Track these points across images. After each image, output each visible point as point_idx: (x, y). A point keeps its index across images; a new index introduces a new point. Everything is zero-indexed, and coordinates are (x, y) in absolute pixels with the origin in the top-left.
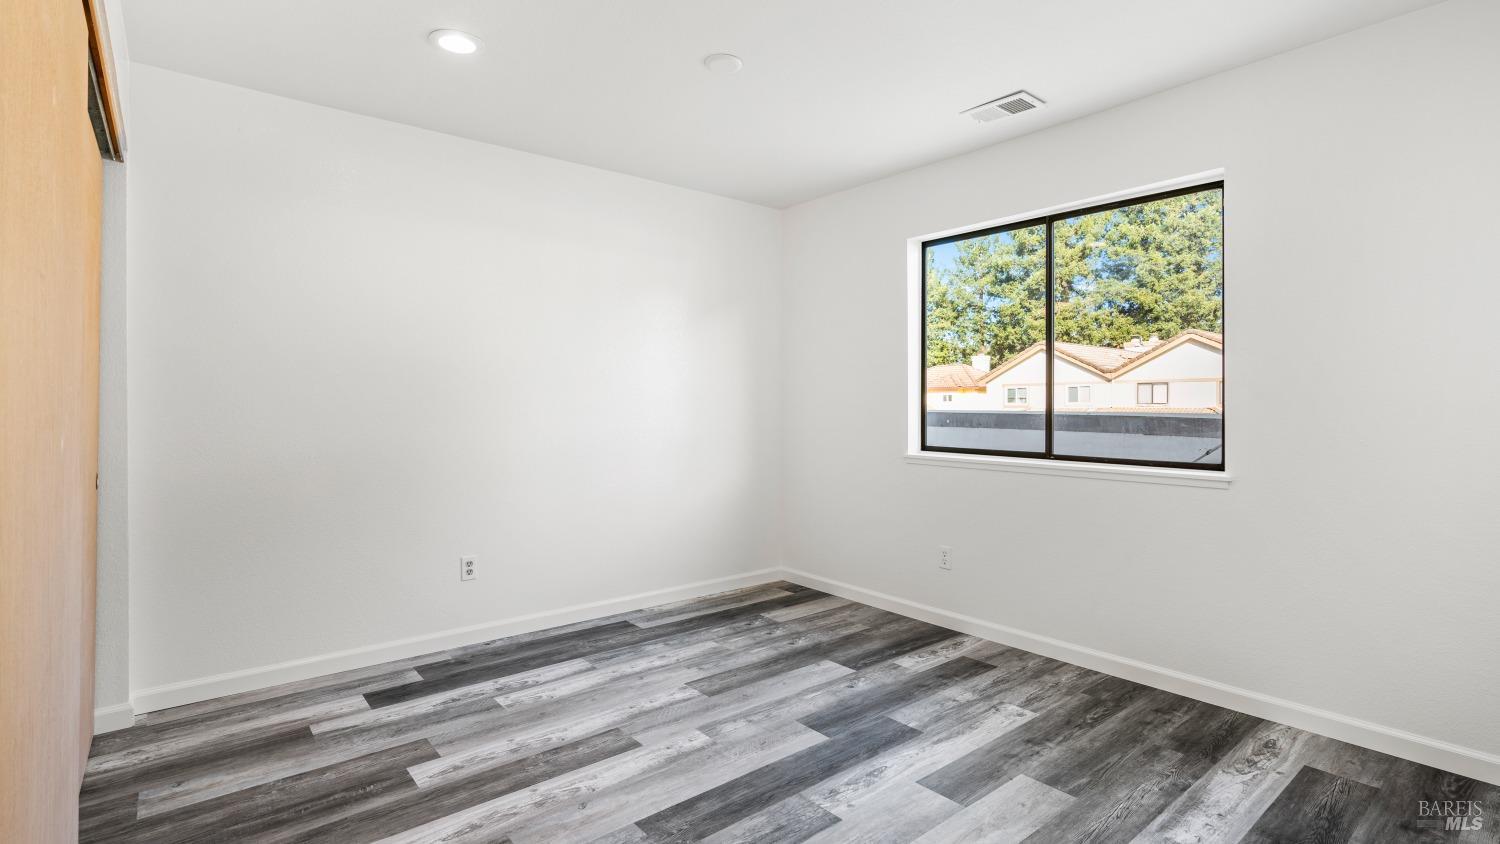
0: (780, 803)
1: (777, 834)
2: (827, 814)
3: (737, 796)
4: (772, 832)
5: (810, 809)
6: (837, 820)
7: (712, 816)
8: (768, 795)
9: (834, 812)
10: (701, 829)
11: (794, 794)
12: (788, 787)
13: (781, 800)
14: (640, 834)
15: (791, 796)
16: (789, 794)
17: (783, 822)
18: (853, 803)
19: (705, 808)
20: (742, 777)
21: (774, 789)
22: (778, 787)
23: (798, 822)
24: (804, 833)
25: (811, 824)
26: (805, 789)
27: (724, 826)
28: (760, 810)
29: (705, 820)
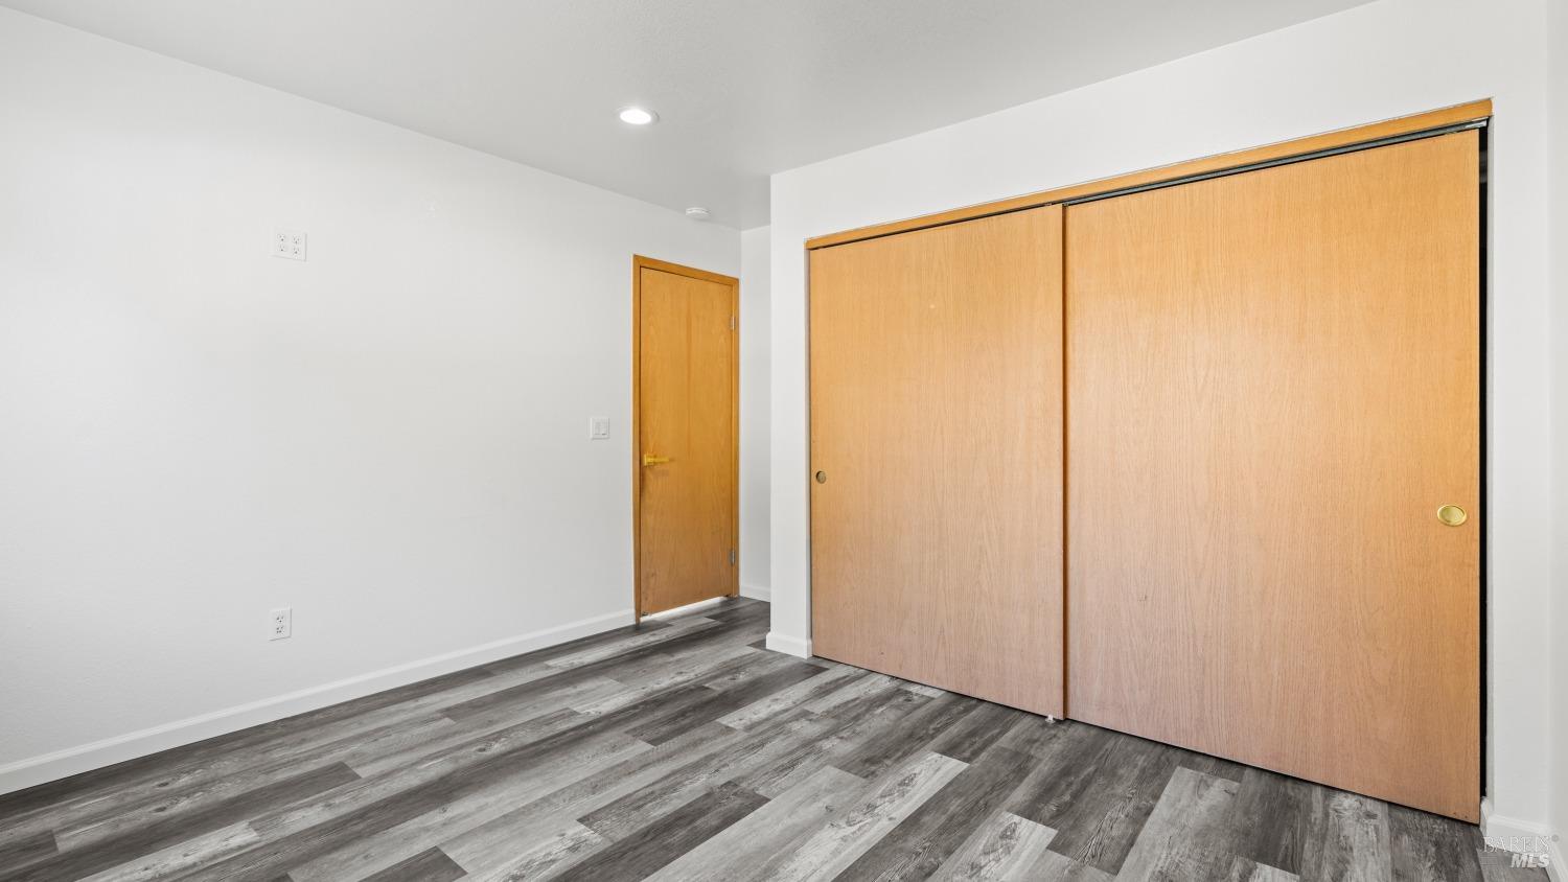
0: (634, 831)
1: (641, 803)
2: (590, 825)
3: (681, 834)
4: (645, 804)
5: (605, 828)
6: (581, 820)
7: (702, 813)
8: (648, 838)
9: (582, 827)
10: (710, 801)
11: (619, 843)
12: (623, 849)
13: (635, 834)
14: (762, 792)
15: (624, 840)
16: (625, 841)
17: (635, 814)
18: (558, 838)
19: (711, 819)
20: (678, 856)
21: (640, 846)
22: (636, 848)
23: (620, 814)
24: (616, 805)
25: (608, 814)
26: (606, 849)
27: (689, 805)
28: (656, 822)
29: (708, 808)
